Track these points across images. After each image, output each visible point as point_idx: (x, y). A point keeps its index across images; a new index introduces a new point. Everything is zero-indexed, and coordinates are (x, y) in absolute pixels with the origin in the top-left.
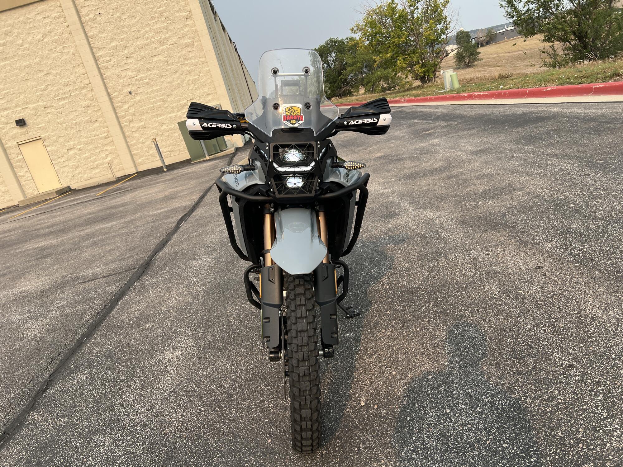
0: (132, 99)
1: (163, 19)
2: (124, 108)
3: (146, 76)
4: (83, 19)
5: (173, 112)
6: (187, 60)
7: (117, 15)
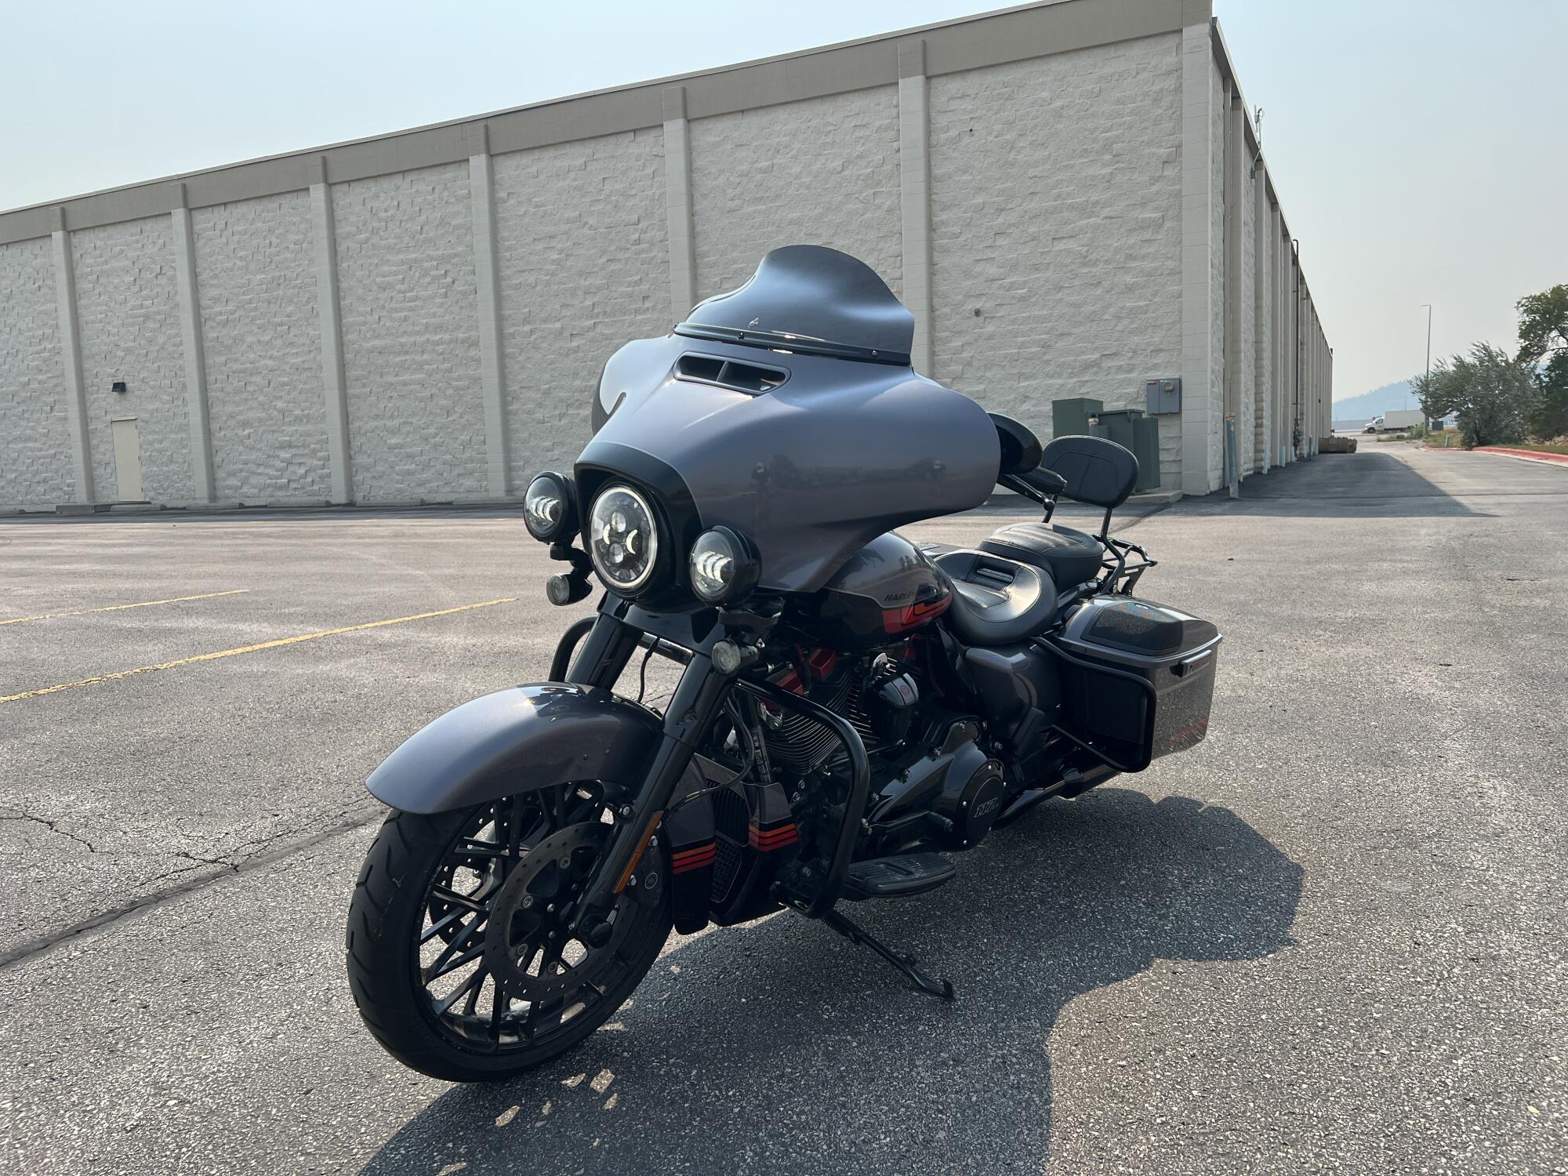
0: (977, 326)
1: (1107, 157)
2: (953, 344)
3: (1026, 282)
4: (934, 139)
5: (1060, 375)
6: (1135, 259)
7: (1008, 137)
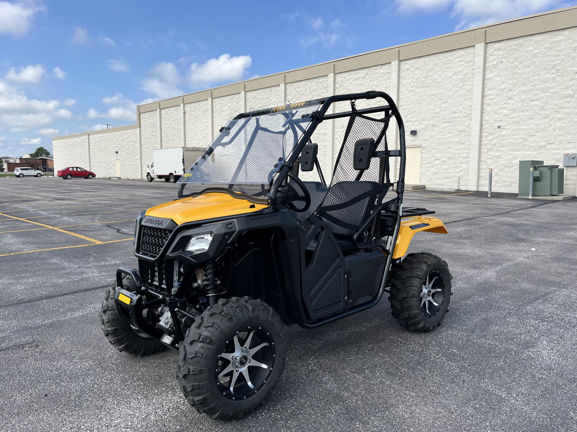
0: (499, 132)
1: (554, 71)
2: (489, 138)
3: (519, 116)
4: (487, 65)
5: (530, 150)
6: (562, 108)
7: (516, 64)
